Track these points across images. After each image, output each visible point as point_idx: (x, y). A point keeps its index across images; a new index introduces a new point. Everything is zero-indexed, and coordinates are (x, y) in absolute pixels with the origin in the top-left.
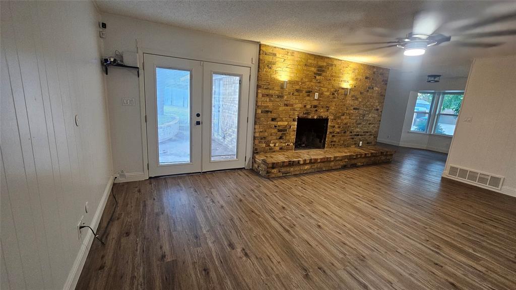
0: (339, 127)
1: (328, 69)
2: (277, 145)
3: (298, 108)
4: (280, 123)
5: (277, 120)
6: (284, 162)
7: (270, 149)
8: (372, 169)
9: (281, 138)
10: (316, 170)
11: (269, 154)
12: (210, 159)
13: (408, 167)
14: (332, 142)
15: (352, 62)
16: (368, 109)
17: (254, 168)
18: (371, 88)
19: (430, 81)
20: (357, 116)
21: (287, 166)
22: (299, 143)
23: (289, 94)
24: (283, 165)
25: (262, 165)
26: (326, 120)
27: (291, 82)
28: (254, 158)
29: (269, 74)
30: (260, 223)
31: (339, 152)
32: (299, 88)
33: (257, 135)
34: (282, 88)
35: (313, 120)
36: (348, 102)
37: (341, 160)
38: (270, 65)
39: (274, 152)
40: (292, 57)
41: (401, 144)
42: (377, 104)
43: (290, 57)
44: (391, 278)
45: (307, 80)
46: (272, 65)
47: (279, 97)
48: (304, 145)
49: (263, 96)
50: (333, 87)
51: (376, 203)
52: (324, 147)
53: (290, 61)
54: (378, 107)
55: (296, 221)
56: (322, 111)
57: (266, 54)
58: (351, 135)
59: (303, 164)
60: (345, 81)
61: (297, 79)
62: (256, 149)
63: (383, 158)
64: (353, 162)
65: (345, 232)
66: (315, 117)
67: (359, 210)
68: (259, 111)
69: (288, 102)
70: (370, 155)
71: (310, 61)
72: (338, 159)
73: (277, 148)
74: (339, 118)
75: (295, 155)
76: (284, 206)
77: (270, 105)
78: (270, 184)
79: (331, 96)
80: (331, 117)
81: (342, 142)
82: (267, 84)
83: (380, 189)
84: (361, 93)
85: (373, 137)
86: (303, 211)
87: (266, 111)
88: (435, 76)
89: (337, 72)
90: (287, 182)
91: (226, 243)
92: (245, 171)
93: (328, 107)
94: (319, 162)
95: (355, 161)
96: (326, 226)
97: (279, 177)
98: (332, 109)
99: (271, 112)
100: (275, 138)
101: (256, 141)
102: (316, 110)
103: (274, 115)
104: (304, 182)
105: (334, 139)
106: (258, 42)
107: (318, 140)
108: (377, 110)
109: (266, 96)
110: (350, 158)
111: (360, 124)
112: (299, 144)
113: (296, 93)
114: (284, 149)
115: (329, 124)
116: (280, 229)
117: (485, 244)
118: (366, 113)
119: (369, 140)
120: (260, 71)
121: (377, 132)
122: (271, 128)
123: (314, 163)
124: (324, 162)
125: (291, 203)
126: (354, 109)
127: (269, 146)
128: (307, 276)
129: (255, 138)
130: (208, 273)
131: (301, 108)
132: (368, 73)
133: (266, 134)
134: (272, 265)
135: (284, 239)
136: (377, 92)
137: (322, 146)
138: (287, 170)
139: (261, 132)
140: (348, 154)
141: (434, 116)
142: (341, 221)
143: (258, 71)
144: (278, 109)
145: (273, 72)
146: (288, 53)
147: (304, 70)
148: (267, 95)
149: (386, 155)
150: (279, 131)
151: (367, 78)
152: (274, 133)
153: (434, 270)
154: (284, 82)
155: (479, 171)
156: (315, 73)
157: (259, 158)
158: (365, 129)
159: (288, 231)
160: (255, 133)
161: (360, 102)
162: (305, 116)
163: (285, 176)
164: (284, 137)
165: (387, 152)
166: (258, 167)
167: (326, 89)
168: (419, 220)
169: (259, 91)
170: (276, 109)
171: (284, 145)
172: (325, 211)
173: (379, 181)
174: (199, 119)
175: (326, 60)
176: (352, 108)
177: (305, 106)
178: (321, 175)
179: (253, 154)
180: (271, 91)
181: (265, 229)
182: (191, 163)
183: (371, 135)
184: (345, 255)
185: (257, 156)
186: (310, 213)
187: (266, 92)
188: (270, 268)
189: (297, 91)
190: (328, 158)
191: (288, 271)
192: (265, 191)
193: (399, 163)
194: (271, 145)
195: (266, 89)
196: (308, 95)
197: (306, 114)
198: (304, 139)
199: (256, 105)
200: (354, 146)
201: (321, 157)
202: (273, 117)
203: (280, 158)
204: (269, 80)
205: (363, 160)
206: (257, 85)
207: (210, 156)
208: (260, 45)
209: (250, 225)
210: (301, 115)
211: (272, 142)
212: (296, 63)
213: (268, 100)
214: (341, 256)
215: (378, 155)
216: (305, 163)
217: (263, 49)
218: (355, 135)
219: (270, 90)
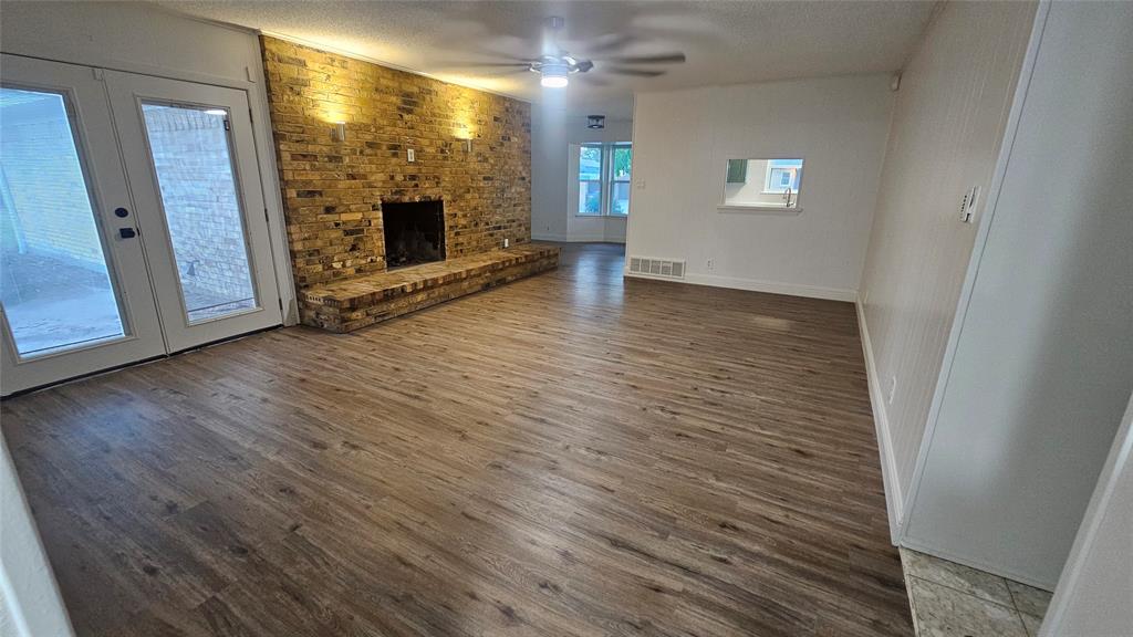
0: (465, 216)
1: (424, 99)
2: (349, 263)
3: (379, 179)
4: (344, 217)
5: (337, 210)
6: (374, 294)
7: (335, 275)
8: (530, 283)
9: (354, 248)
10: (439, 301)
11: (335, 284)
12: (185, 318)
13: (585, 272)
14: (457, 244)
15: (465, 88)
16: (507, 178)
17: (306, 320)
18: (506, 138)
19: (591, 127)
20: (491, 193)
21: (381, 301)
22: (393, 255)
23: (354, 152)
24: (373, 300)
25: (326, 309)
26: (440, 203)
27: (351, 127)
28: (300, 298)
29: (299, 109)
30: (362, 402)
31: (473, 261)
32: (373, 141)
33: (298, 247)
34: (335, 139)
35: (412, 205)
36: (472, 166)
37: (479, 275)
38: (297, 86)
39: (346, 279)
40: (345, 72)
41: (570, 239)
42: (521, 168)
43: (339, 71)
45: (385, 123)
46: (302, 88)
47: (331, 159)
48: (404, 259)
49: (294, 157)
50: (440, 137)
51: (544, 327)
52: (443, 257)
53: (340, 79)
54: (524, 174)
55: (425, 381)
56: (427, 185)
57: (280, 61)
58: (488, 229)
59: (412, 293)
60: (459, 125)
61: (365, 121)
62: (302, 279)
63: (545, 262)
64: (500, 275)
65: (505, 373)
66: (417, 199)
67: (520, 342)
68: (292, 193)
69: (356, 170)
70: (524, 260)
71: (384, 82)
72: (473, 273)
73: (351, 271)
74: (461, 197)
75: (393, 278)
76: (397, 366)
77: (315, 177)
78: (355, 341)
79: (440, 156)
80: (446, 198)
81: (474, 243)
82: (298, 130)
83: (546, 308)
84: (491, 149)
85: (523, 229)
86: (434, 364)
87: (310, 192)
88: (598, 118)
89: (442, 106)
90: (390, 331)
91: (307, 447)
92: (286, 331)
93: (438, 178)
94: (442, 285)
95: (503, 272)
96: (477, 373)
97: (369, 326)
98: (446, 180)
99: (320, 194)
100: (339, 249)
101: (298, 260)
102: (416, 185)
103: (329, 201)
104: (421, 324)
105: (461, 239)
106: (254, 31)
107: (430, 246)
108: (523, 179)
109: (301, 158)
110: (493, 269)
111: (499, 206)
112: (393, 259)
113: (368, 151)
114: (366, 271)
115: (445, 211)
117: (666, 340)
118: (507, 185)
119: (519, 235)
120: (274, 98)
121: (529, 219)
122: (328, 228)
123: (432, 287)
124: (449, 283)
125: (407, 359)
126: (485, 179)
127: (331, 267)
128: (464, 437)
129: (293, 255)
130: (292, 492)
131: (384, 182)
132: (497, 110)
133: (319, 243)
134: (406, 444)
135: (413, 408)
136: (516, 146)
137: (439, 254)
138: (383, 309)
139: (305, 239)
140: (489, 263)
141: (605, 187)
142: (498, 362)
143: (270, 100)
144: (336, 186)
145: (307, 103)
146: (333, 60)
147: (374, 100)
148: (304, 156)
149: (549, 257)
150: (347, 233)
151: (496, 119)
152: (336, 238)
154: (338, 125)
155: (660, 259)
156: (399, 108)
157: (316, 295)
158: (510, 216)
159: (417, 397)
160: (291, 242)
161: (493, 166)
162: (395, 197)
163: (382, 320)
164: (362, 247)
165: (549, 251)
166: (318, 314)
167: (427, 142)
168: (599, 334)
169: (282, 147)
170: (330, 187)
171: (364, 262)
172: (469, 355)
173: (543, 298)
174: (126, 223)
175: (416, 81)
176: (480, 177)
177: (392, 178)
178: (450, 307)
179: (297, 292)
180: (310, 147)
181: (374, 406)
182: (130, 338)
183: (520, 225)
184: (510, 398)
185: (308, 294)
186: (446, 364)
187: (300, 148)
188: (403, 449)
189: (370, 145)
190: (455, 274)
191: (434, 442)
192: (351, 354)
193: (570, 268)
194: (334, 265)
195: (298, 141)
196: (395, 155)
197: (396, 193)
198: (401, 247)
199: (281, 179)
200: (496, 248)
201: (444, 274)
202: (327, 204)
203: (363, 287)
204: (301, 120)
205: (515, 271)
206: (274, 134)
207: (184, 312)
208: (261, 39)
209: (341, 409)
210: (388, 196)
211: (336, 259)
212: (355, 85)
213: (308, 168)
214: (506, 401)
215: (536, 257)
216: (416, 290)
217: (269, 46)
218: (495, 228)
219: (308, 143)
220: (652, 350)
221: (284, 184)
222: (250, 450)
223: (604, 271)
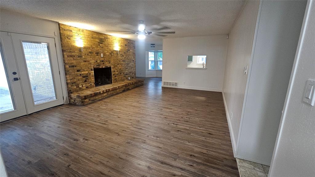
0: (117, 71)
1: (106, 40)
2: (84, 86)
3: (93, 62)
4: (83, 73)
5: (81, 71)
6: (92, 94)
7: (80, 89)
9: (85, 81)
10: (110, 95)
11: (80, 92)
12: (34, 103)
13: (151, 85)
14: (115, 79)
15: (117, 37)
16: (129, 61)
17: (71, 102)
18: (129, 50)
19: (152, 47)
20: (125, 65)
21: (93, 96)
22: (97, 83)
23: (85, 54)
24: (91, 96)
25: (77, 99)
26: (110, 68)
28: (69, 96)
29: (69, 43)
30: (88, 126)
31: (120, 84)
32: (90, 51)
33: (69, 81)
34: (80, 51)
35: (102, 69)
36: (119, 58)
37: (122, 88)
38: (69, 37)
39: (83, 90)
40: (83, 33)
41: (147, 76)
42: (133, 58)
43: (81, 33)
44: (149, 123)
45: (94, 47)
46: (71, 37)
47: (79, 57)
48: (100, 84)
49: (68, 56)
50: (110, 50)
51: (139, 102)
52: (111, 83)
53: (82, 35)
55: (107, 119)
56: (107, 63)
57: (64, 30)
58: (124, 75)
59: (103, 93)
60: (115, 47)
61: (89, 46)
62: (70, 91)
63: (140, 83)
64: (127, 87)
65: (130, 116)
66: (104, 67)
67: (134, 106)
68: (67, 66)
69: (86, 59)
70: (134, 83)
71: (94, 36)
72: (120, 87)
73: (85, 88)
74: (116, 66)
75: (97, 89)
76: (99, 115)
77: (74, 62)
78: (86, 108)
79: (110, 55)
80: (112, 67)
81: (120, 79)
82: (69, 49)
84: (125, 53)
85: (134, 74)
86: (110, 114)
87: (72, 66)
88: (153, 44)
89: (111, 42)
90: (96, 105)
91: (72, 141)
92: (65, 106)
93: (110, 61)
94: (111, 91)
95: (128, 87)
96: (122, 116)
97: (90, 103)
98: (112, 62)
99: (76, 66)
100: (81, 82)
101: (69, 85)
102: (104, 63)
103: (78, 68)
104: (106, 102)
106: (57, 22)
107: (107, 80)
108: (133, 61)
109: (70, 56)
110: (126, 86)
111: (127, 68)
113: (90, 54)
114: (89, 88)
115: (112, 70)
116: (101, 125)
117: (174, 104)
118: (129, 63)
119: (133, 76)
121: (135, 72)
122: (78, 76)
123: (108, 92)
124: (113, 90)
125: (102, 113)
126: (123, 61)
127: (79, 87)
128: (119, 135)
129: (67, 84)
130: (68, 155)
131: (94, 63)
132: (126, 43)
133: (75, 80)
134: (102, 138)
135: (104, 127)
136: (131, 52)
137: (110, 82)
138: (94, 98)
139: (71, 79)
140: (125, 84)
141: (156, 63)
142: (128, 112)
143: (61, 41)
144: (80, 64)
145: (72, 41)
146: (80, 30)
147: (92, 40)
148: (71, 56)
150: (83, 77)
151: (126, 45)
152: (80, 79)
153: (161, 116)
154: (81, 47)
155: (171, 82)
156: (98, 43)
157: (74, 96)
158: (130, 71)
159: (105, 124)
160: (67, 80)
161: (125, 57)
162: (97, 67)
163: (94, 102)
164: (87, 80)
165: (141, 80)
166: (74, 101)
167: (107, 52)
168: (155, 103)
169: (64, 54)
170: (79, 64)
171: (88, 85)
172: (120, 111)
173: (140, 94)
174: (16, 76)
175: (103, 35)
176: (122, 61)
177: (97, 61)
178: (114, 97)
179: (68, 94)
180: (73, 53)
181: (92, 127)
182: (16, 110)
183: (133, 73)
184: (132, 123)
185: (72, 95)
186: (113, 114)
187: (70, 54)
189: (90, 53)
190: (115, 88)
191: (110, 137)
192: (85, 112)
193: (147, 85)
194: (80, 86)
195: (69, 52)
196: (97, 55)
197: (97, 66)
198: (99, 80)
199: (64, 62)
200: (126, 80)
201: (112, 88)
202: (78, 69)
203: (88, 92)
204: (70, 46)
205: (132, 86)
206: (62, 50)
207: (33, 101)
208: (59, 24)
209: (82, 128)
210: (95, 67)
211: (80, 84)
212: (86, 36)
213: (72, 59)
215: (137, 82)
216: (104, 93)
217: (62, 26)
218: (126, 74)
220: (170, 107)
221: (65, 64)
222: (54, 143)
223: (156, 85)
